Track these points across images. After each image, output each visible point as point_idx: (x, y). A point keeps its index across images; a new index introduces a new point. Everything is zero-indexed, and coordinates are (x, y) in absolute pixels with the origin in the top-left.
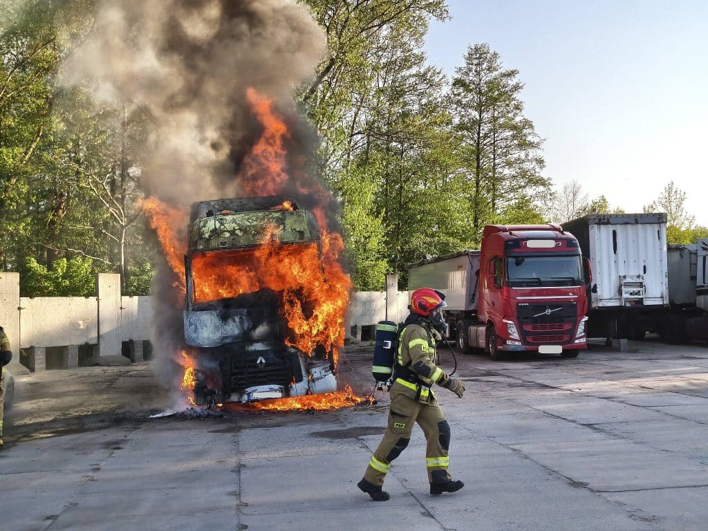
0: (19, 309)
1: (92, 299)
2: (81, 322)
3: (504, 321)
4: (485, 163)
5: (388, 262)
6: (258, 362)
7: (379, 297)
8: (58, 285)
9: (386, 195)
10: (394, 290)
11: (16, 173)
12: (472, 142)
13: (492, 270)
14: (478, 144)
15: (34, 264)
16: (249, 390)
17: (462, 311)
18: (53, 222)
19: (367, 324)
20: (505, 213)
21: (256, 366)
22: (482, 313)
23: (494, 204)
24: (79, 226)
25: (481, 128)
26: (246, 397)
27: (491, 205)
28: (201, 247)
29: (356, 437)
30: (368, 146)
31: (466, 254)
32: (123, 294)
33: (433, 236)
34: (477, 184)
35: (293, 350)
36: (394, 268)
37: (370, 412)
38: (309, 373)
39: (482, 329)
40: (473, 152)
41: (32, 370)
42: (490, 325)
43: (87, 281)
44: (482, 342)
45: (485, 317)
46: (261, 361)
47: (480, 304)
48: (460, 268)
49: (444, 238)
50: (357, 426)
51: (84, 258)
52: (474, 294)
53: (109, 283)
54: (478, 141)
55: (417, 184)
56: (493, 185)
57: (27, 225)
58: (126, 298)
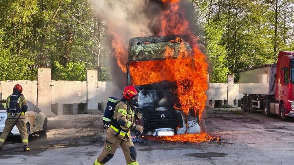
0: (51, 86)
1: (84, 82)
2: (79, 93)
3: (289, 101)
4: (280, 20)
5: (229, 68)
6: (161, 116)
7: (223, 86)
8: (69, 75)
9: (228, 36)
10: (232, 83)
11: (50, 23)
12: (273, 9)
13: (283, 74)
14: (276, 10)
15: (58, 65)
16: (156, 130)
17: (267, 95)
18: (66, 45)
19: (217, 99)
20: (291, 45)
21: (160, 118)
22: (277, 96)
23: (285, 41)
24: (79, 48)
25: (278, 2)
26: (155, 134)
27: (283, 41)
28: (134, 59)
29: (209, 157)
30: (219, 11)
31: (270, 65)
32: (99, 80)
33: (252, 56)
34: (276, 31)
35: (179, 112)
36: (232, 71)
37: (217, 145)
38: (186, 123)
39: (277, 105)
40: (273, 14)
41: (57, 114)
42: (281, 102)
43: (82, 74)
44: (277, 111)
45: (279, 98)
46: (163, 116)
47: (276, 92)
48: (266, 72)
49: (258, 57)
50: (210, 152)
51: (81, 62)
52: (273, 86)
53: (92, 75)
54: (277, 9)
55: (244, 30)
56: (284, 31)
57: (55, 46)
58: (100, 82)
